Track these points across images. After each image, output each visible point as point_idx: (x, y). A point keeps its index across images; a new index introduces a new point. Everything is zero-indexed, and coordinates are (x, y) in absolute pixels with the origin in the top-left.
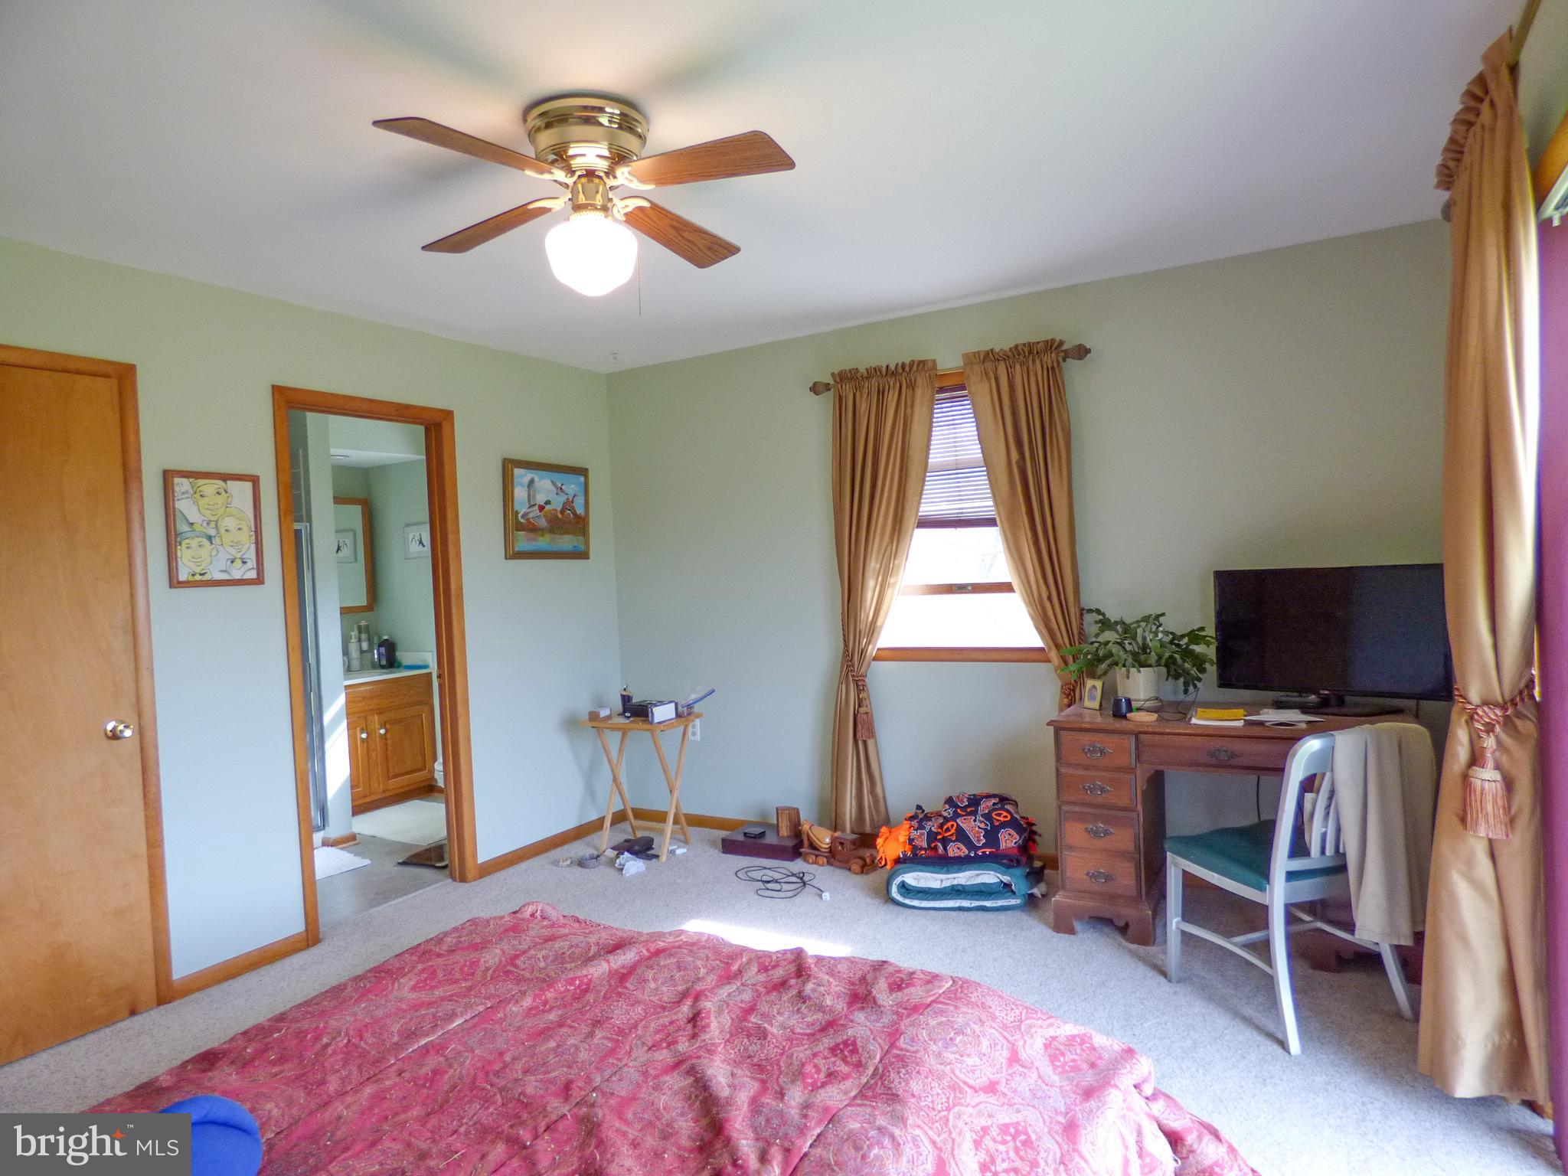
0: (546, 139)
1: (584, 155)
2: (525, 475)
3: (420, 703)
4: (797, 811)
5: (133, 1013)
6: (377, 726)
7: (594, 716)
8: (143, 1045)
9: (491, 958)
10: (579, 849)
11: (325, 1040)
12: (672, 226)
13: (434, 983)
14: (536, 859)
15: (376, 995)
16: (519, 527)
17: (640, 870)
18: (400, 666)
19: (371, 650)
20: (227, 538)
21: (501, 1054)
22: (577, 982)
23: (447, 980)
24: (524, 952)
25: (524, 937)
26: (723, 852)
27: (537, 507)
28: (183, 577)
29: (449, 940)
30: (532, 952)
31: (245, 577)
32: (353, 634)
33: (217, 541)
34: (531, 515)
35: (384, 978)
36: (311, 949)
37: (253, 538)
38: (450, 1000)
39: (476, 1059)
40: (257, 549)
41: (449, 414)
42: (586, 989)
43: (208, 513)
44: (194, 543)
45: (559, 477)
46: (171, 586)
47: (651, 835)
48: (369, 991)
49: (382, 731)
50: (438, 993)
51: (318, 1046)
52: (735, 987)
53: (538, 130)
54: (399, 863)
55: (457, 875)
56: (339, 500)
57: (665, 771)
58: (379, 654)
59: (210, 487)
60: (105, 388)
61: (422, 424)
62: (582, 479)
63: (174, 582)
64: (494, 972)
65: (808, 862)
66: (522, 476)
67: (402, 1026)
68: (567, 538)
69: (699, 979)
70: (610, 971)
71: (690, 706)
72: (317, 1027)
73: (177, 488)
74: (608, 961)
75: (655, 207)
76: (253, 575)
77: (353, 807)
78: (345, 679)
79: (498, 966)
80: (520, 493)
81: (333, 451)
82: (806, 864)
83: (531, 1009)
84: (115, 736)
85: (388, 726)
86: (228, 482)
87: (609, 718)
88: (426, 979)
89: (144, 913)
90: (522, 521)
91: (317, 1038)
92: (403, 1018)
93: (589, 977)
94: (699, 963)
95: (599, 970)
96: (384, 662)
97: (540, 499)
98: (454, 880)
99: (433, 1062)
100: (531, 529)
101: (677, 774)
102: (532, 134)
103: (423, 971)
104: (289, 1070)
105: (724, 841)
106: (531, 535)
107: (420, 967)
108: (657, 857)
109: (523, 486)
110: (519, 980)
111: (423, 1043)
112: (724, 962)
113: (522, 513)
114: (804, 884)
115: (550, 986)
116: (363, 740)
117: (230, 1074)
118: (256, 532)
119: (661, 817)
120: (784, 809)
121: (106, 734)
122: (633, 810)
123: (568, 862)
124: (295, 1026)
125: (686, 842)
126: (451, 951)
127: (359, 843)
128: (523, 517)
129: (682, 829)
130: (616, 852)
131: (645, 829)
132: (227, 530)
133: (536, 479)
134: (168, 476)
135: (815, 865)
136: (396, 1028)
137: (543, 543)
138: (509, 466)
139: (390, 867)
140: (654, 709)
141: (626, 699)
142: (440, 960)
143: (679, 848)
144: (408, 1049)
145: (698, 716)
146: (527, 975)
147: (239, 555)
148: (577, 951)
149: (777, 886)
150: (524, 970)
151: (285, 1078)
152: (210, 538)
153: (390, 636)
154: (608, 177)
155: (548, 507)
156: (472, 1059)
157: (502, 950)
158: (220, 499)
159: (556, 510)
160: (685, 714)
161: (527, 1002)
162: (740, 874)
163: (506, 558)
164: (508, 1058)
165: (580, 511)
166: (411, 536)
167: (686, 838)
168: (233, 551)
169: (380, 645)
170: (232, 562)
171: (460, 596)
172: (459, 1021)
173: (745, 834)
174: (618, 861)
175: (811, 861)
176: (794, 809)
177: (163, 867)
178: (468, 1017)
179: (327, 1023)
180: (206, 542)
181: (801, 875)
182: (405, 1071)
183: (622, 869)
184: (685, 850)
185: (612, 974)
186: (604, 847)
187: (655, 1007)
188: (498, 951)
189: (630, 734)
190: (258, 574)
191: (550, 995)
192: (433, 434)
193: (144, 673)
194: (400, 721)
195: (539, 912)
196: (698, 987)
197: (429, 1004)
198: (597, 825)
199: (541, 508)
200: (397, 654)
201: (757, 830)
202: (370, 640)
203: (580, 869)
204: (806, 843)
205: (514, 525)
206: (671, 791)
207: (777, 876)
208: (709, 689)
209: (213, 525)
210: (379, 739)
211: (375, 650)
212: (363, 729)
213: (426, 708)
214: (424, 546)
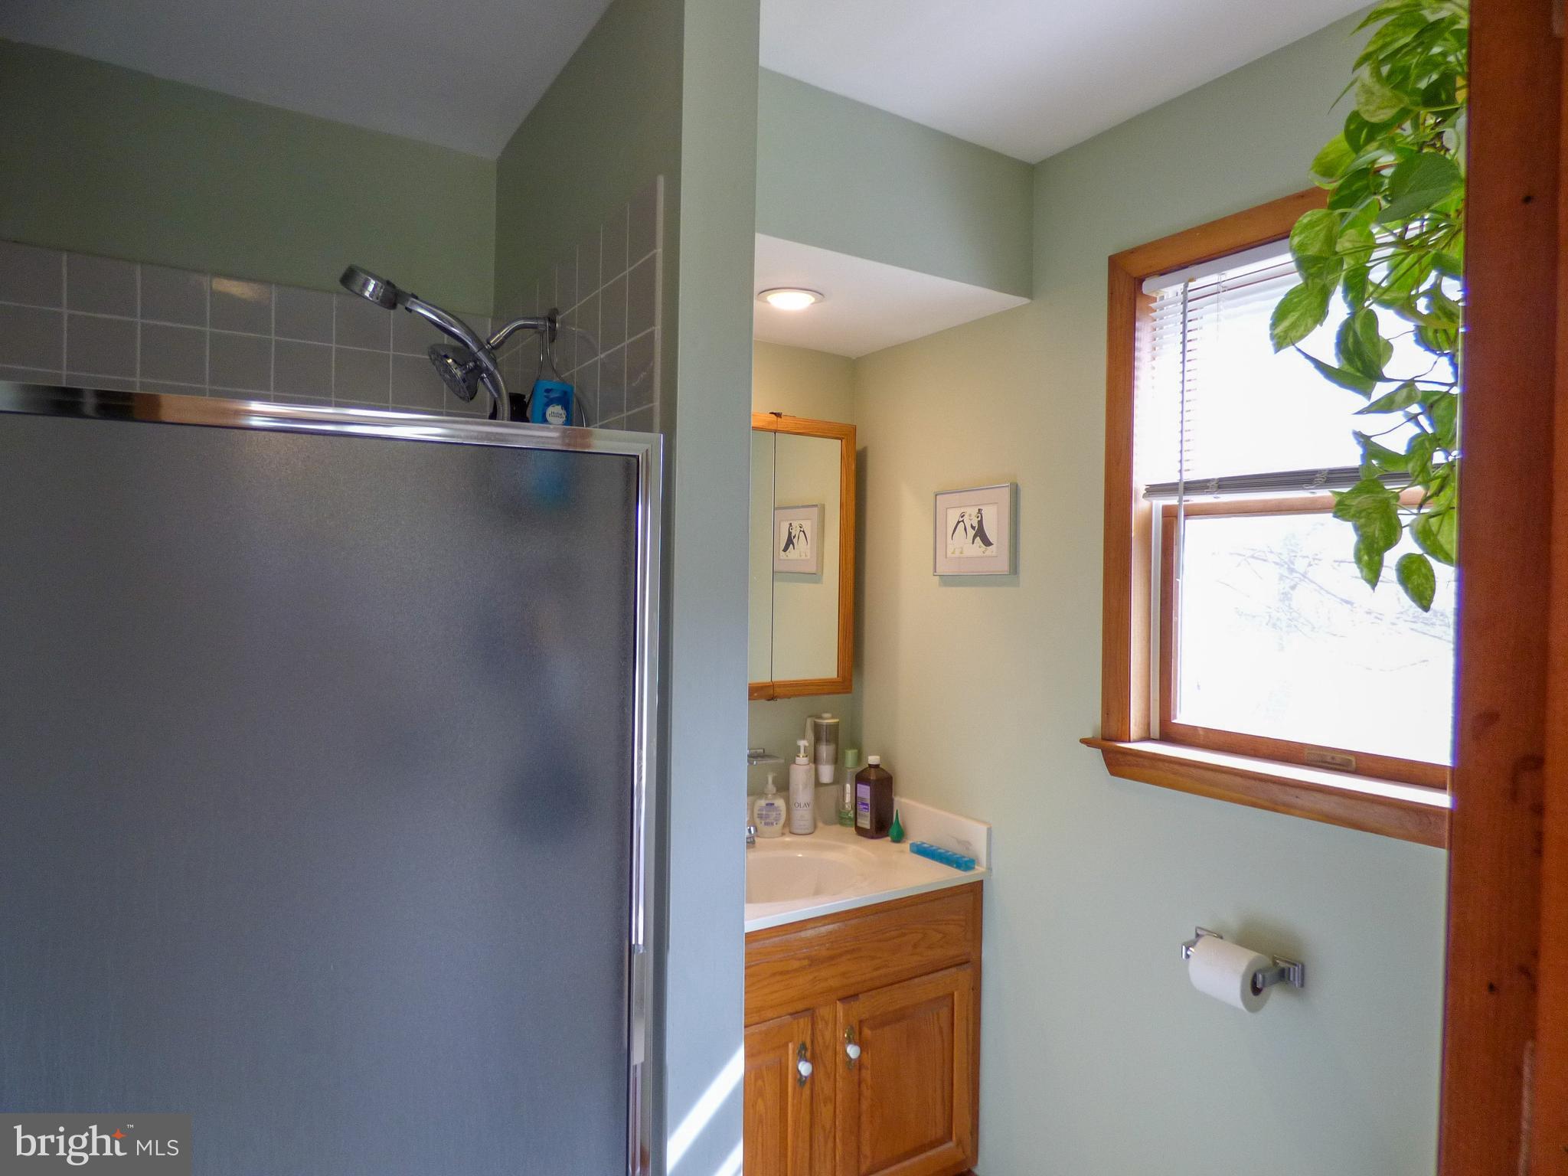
6: (840, 1037)
18: (900, 837)
19: (838, 783)
32: (803, 743)
49: (851, 1054)
58: (856, 797)
85: (866, 1033)
96: (865, 822)
153: (884, 756)
166: (953, 517)
169: (860, 778)
194: (899, 1016)
200: (896, 801)
202: (837, 760)
210: (841, 1070)
211: (848, 786)
212: (803, 1047)
213: (963, 975)
214: (987, 542)
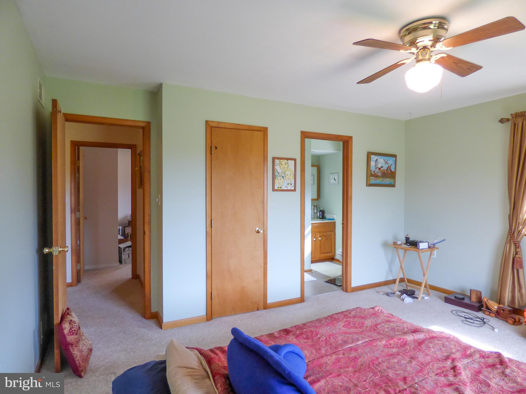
0: (408, 38)
1: (424, 41)
2: (375, 158)
3: (332, 231)
4: (481, 293)
5: (258, 310)
6: (319, 237)
7: (395, 243)
8: (261, 320)
9: (368, 322)
10: (386, 289)
11: (319, 336)
12: (454, 63)
13: (350, 326)
14: (371, 289)
15: (332, 326)
16: (372, 175)
17: (411, 302)
18: (325, 218)
19: (317, 213)
20: (287, 177)
21: (377, 358)
22: (402, 340)
23: (354, 327)
24: (380, 324)
25: (379, 318)
26: (445, 302)
27: (378, 169)
28: (276, 188)
29: (353, 313)
30: (382, 325)
31: (291, 189)
32: (312, 207)
33: (285, 178)
34: (376, 171)
35: (334, 321)
36: (302, 303)
37: (294, 177)
38: (356, 334)
39: (369, 357)
40: (295, 181)
41: (351, 138)
42: (405, 344)
43: (283, 170)
44: (279, 178)
45: (386, 158)
46: (273, 191)
47: (413, 289)
48: (330, 323)
49: (320, 239)
50: (352, 330)
51: (317, 337)
52: (469, 361)
53: (405, 35)
54: (325, 282)
55: (345, 290)
56: (313, 166)
57: (422, 267)
58: (320, 214)
59: (284, 162)
60: (260, 134)
61: (342, 141)
62: (394, 159)
63: (274, 190)
64: (370, 328)
65: (485, 314)
66: (374, 158)
67: (342, 338)
68: (388, 179)
69: (453, 353)
70: (414, 340)
71: (434, 245)
72: (316, 331)
73: (276, 163)
74: (413, 336)
75: (449, 56)
76: (293, 188)
77: (311, 261)
78: (312, 221)
79: (371, 326)
80: (373, 164)
81: (312, 150)
82: (484, 315)
83: (385, 345)
84: (258, 232)
85: (322, 237)
86: (288, 160)
87: (400, 245)
88: (347, 324)
89: (262, 283)
90: (373, 173)
91: (317, 335)
92: (342, 335)
93: (406, 339)
94: (452, 347)
95: (410, 338)
96: (321, 217)
97: (379, 166)
98: (343, 291)
99: (353, 354)
100: (376, 176)
101: (427, 269)
102: (402, 38)
103: (346, 321)
104: (310, 342)
105: (445, 297)
106: (376, 178)
107: (345, 320)
108: (417, 298)
109: (374, 161)
110: (379, 333)
111: (349, 346)
112: (464, 349)
113: (373, 171)
114: (484, 323)
115: (392, 339)
116: (314, 241)
117: (294, 338)
118: (295, 176)
119: (420, 284)
120: (474, 290)
121: (256, 231)
122: (407, 279)
123: (383, 293)
124: (309, 329)
125: (428, 295)
126: (354, 317)
127: (312, 273)
128: (373, 172)
129: (427, 290)
130: (400, 293)
131: (412, 287)
132: (287, 175)
133: (378, 159)
134: (274, 159)
135: (489, 316)
136: (340, 338)
137: (379, 181)
138: (369, 154)
139: (322, 282)
140: (420, 244)
141: (407, 239)
142: (351, 319)
143: (426, 296)
144: (345, 347)
145: (437, 248)
146: (382, 332)
147: (290, 182)
148: (400, 328)
149: (472, 321)
150: (380, 330)
151: (308, 344)
152: (283, 177)
153: (323, 209)
154: (432, 48)
155: (382, 169)
156: (367, 357)
157: (371, 321)
158: (286, 166)
159: (384, 170)
160: (431, 247)
161: (384, 342)
162: (453, 312)
163: (367, 186)
164: (380, 360)
165: (393, 170)
166: (331, 178)
167: (428, 293)
168: (288, 181)
169: (320, 211)
170: (288, 184)
171: (351, 198)
172: (360, 342)
173: (455, 297)
174: (402, 296)
175: (487, 314)
176: (479, 291)
177: (267, 270)
178: (363, 341)
179: (319, 330)
180: (282, 178)
181: (483, 319)
182: (345, 354)
183: (404, 300)
184: (428, 298)
185: (415, 341)
186: (396, 290)
187: (436, 359)
188: (370, 321)
189: (407, 251)
190: (294, 188)
191: (392, 342)
192: (346, 144)
193: (265, 215)
194: (325, 236)
195: (380, 310)
196: (453, 356)
197: (349, 333)
198: (394, 281)
199: (380, 169)
200: (325, 214)
201: (461, 297)
202: (317, 210)
203: (387, 296)
204: (484, 306)
205: (370, 175)
206: (424, 275)
207: (472, 317)
208: (442, 239)
209: (284, 173)
210: (319, 241)
211: (318, 213)
212: (314, 237)
213: (333, 233)
214: (335, 180)
